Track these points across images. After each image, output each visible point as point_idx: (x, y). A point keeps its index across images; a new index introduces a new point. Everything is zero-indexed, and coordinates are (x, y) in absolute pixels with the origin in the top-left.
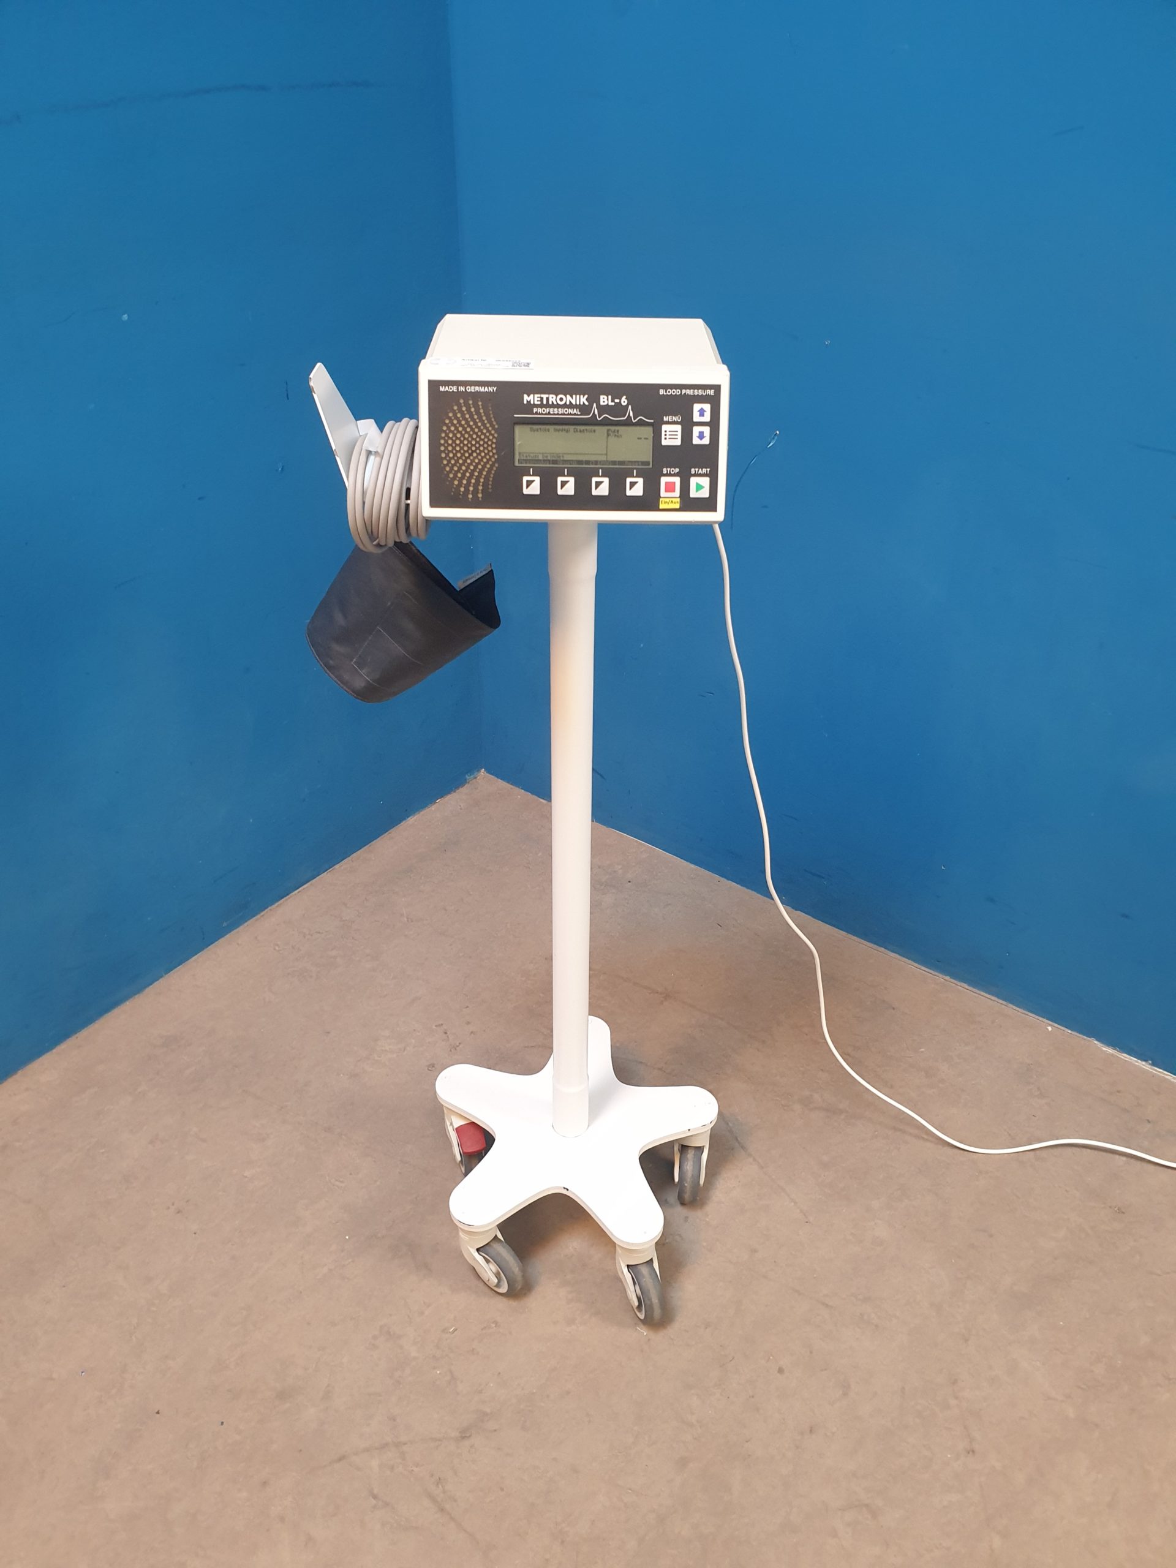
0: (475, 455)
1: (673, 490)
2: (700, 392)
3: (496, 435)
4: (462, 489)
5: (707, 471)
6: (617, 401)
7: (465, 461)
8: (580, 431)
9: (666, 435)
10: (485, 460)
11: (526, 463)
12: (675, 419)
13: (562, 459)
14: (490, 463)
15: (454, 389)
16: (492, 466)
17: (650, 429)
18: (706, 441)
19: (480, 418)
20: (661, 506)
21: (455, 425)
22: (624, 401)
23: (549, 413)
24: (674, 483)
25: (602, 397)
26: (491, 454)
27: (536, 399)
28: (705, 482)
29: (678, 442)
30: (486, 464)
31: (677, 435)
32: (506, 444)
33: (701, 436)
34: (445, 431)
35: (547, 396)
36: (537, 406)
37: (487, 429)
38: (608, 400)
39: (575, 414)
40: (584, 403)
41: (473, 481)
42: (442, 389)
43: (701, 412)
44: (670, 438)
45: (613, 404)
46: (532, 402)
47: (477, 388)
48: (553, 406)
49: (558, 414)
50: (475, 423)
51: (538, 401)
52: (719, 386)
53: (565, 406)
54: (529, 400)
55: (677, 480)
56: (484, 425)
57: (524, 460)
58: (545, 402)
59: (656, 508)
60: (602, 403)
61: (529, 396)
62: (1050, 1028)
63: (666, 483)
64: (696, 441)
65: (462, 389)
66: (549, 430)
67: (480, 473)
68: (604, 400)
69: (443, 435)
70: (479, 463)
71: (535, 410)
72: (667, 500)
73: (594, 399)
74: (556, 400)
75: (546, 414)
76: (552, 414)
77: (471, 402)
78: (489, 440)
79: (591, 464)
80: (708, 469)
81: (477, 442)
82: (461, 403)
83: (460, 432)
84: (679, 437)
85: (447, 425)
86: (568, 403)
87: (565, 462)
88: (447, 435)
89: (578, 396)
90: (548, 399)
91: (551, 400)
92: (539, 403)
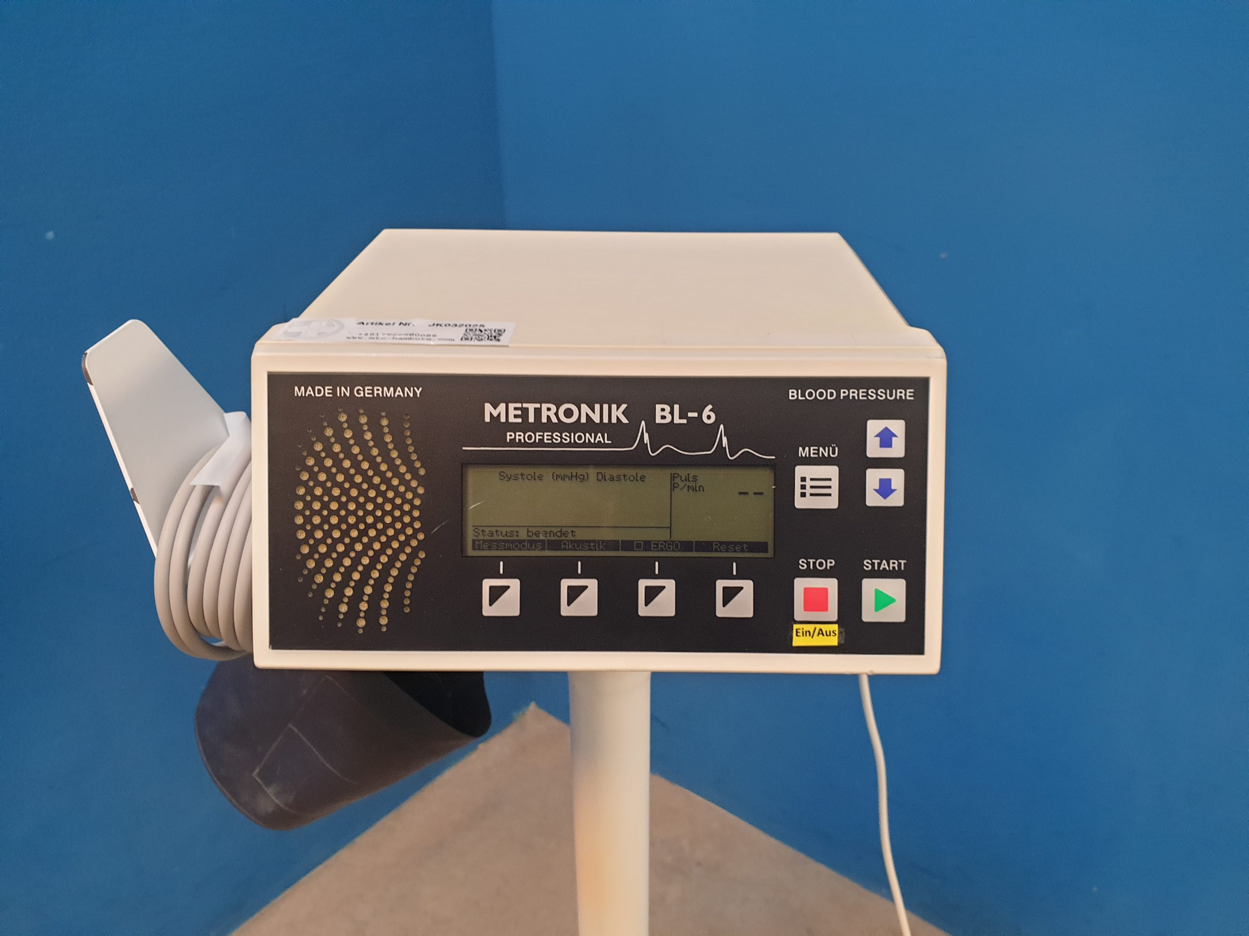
0: (372, 533)
1: (824, 608)
2: (882, 394)
3: (421, 491)
4: (344, 608)
5: (900, 564)
6: (693, 414)
7: (350, 547)
8: (612, 479)
9: (803, 487)
10: (395, 545)
11: (490, 548)
12: (824, 452)
13: (570, 537)
14: (408, 550)
15: (327, 391)
16: (413, 557)
17: (768, 473)
18: (897, 499)
19: (385, 453)
20: (797, 642)
21: (327, 470)
22: (708, 415)
23: (542, 440)
24: (825, 590)
26: (409, 531)
27: (512, 412)
28: (897, 588)
29: (832, 503)
30: (397, 552)
31: (830, 487)
32: (444, 509)
33: (883, 488)
34: (305, 484)
35: (538, 406)
36: (514, 428)
37: (401, 476)
38: (672, 413)
39: (600, 445)
40: (618, 420)
41: (368, 590)
42: (299, 392)
43: (883, 435)
44: (811, 495)
45: (684, 421)
46: (503, 419)
47: (378, 391)
48: (550, 426)
49: (560, 445)
50: (374, 466)
51: (516, 416)
52: (925, 380)
53: (577, 427)
54: (495, 415)
55: (831, 585)
56: (393, 468)
57: (484, 541)
58: (531, 419)
59: (786, 647)
60: (658, 420)
61: (495, 406)
63: (806, 590)
64: (873, 499)
65: (345, 391)
66: (540, 478)
68: (663, 414)
69: (301, 491)
70: (382, 551)
71: (509, 436)
72: (810, 628)
73: (640, 411)
74: (556, 414)
75: (534, 444)
76: (548, 445)
77: (363, 420)
78: (405, 501)
79: (632, 550)
80: (903, 562)
81: (377, 506)
82: (342, 423)
83: (340, 485)
84: (835, 491)
85: (309, 469)
86: (583, 420)
87: (578, 544)
88: (310, 491)
89: (606, 407)
90: (538, 412)
91: (544, 414)
92: (519, 420)
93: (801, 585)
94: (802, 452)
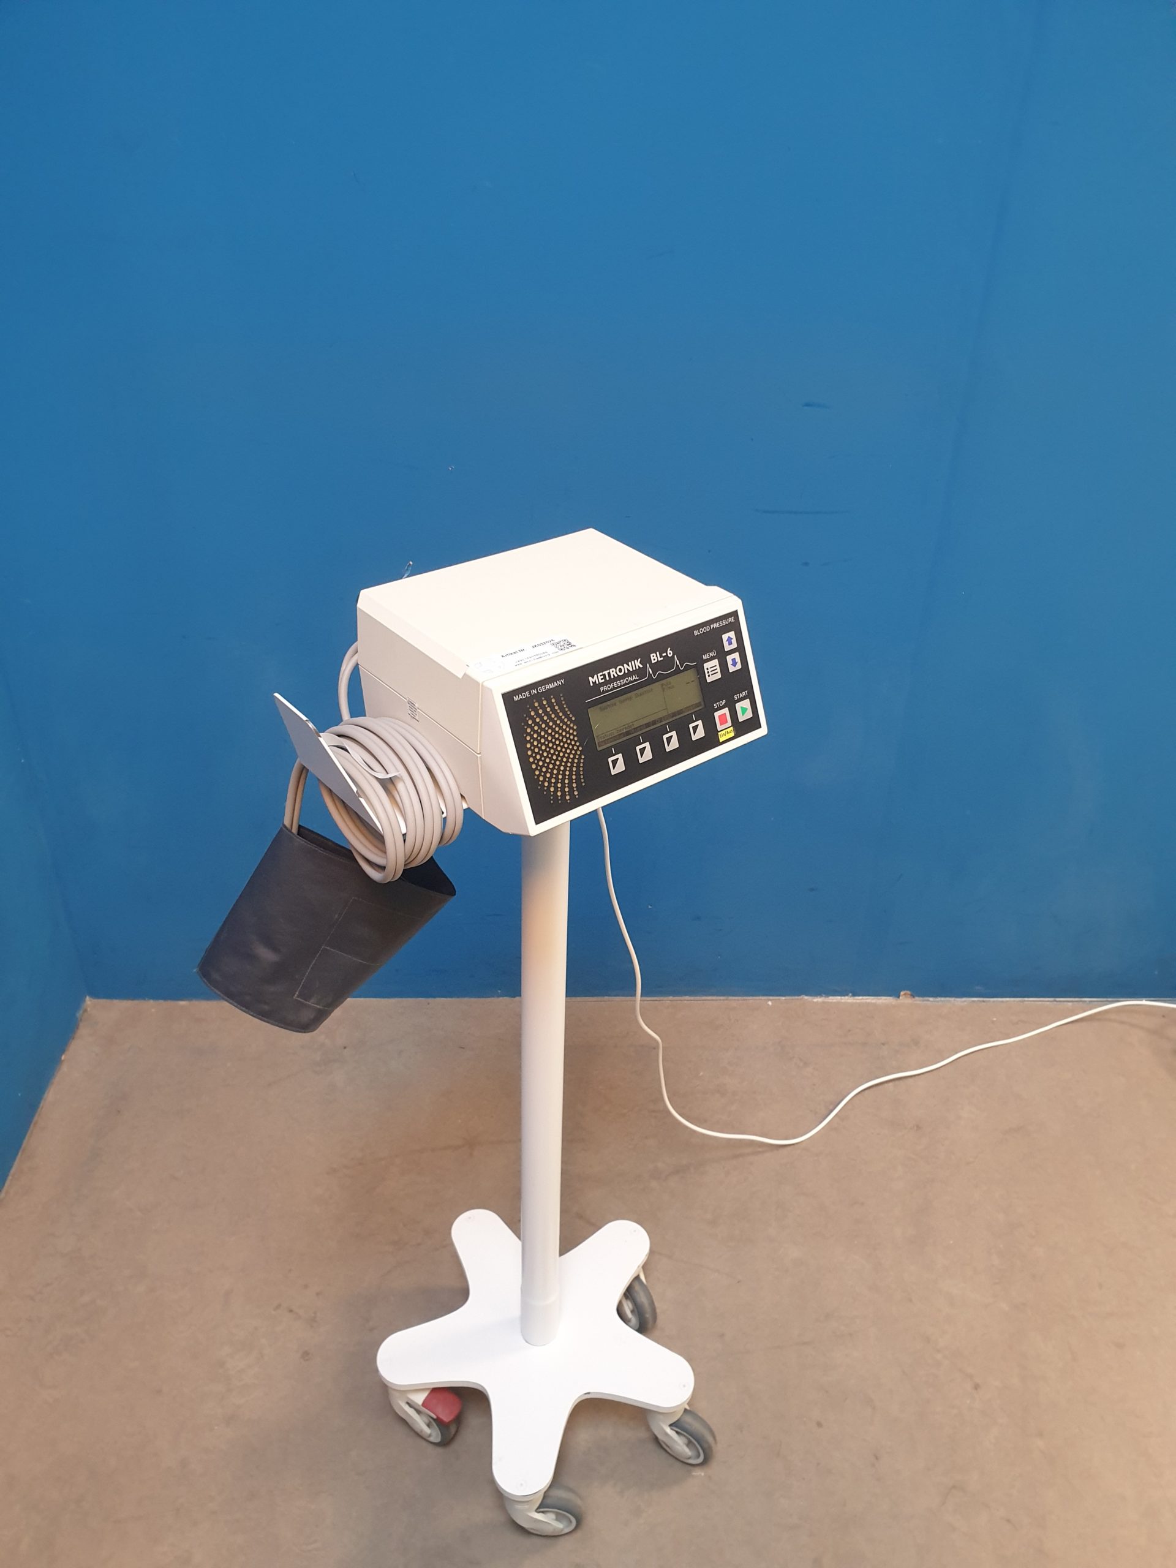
0: (562, 754)
1: (726, 722)
2: (725, 622)
3: (575, 727)
4: (559, 794)
5: (746, 693)
6: (664, 654)
7: (555, 765)
8: (641, 695)
9: (708, 672)
10: (572, 756)
11: (604, 744)
12: (712, 654)
13: (633, 727)
14: (577, 757)
15: (527, 694)
16: (579, 759)
17: (694, 671)
18: (739, 666)
19: (557, 715)
20: (721, 740)
21: (536, 732)
22: (670, 653)
23: (614, 687)
24: (725, 714)
26: (575, 748)
28: (746, 703)
29: (719, 676)
31: (716, 669)
32: (586, 732)
33: (734, 663)
34: (529, 741)
35: (608, 671)
37: (566, 724)
38: (657, 656)
39: (635, 681)
40: (639, 667)
41: (567, 781)
42: (516, 698)
43: (728, 640)
44: (711, 675)
45: (662, 659)
47: (547, 687)
49: (621, 686)
50: (555, 723)
51: (602, 679)
52: (736, 611)
53: (625, 676)
55: (726, 711)
57: (603, 741)
58: (608, 679)
59: (718, 743)
60: (653, 662)
62: (770, 1003)
63: (719, 717)
64: (732, 669)
65: (534, 692)
66: (615, 704)
67: (571, 771)
69: (528, 746)
70: (567, 762)
71: (601, 689)
72: (724, 732)
73: (646, 660)
74: (616, 673)
75: (611, 690)
76: (617, 688)
77: (545, 703)
78: (570, 735)
79: (658, 723)
80: (747, 691)
81: (560, 741)
82: (537, 707)
83: (543, 737)
84: (718, 670)
85: (529, 734)
87: (636, 729)
88: (532, 744)
89: (633, 662)
90: (609, 673)
91: (612, 674)
92: (603, 681)
94: (705, 657)
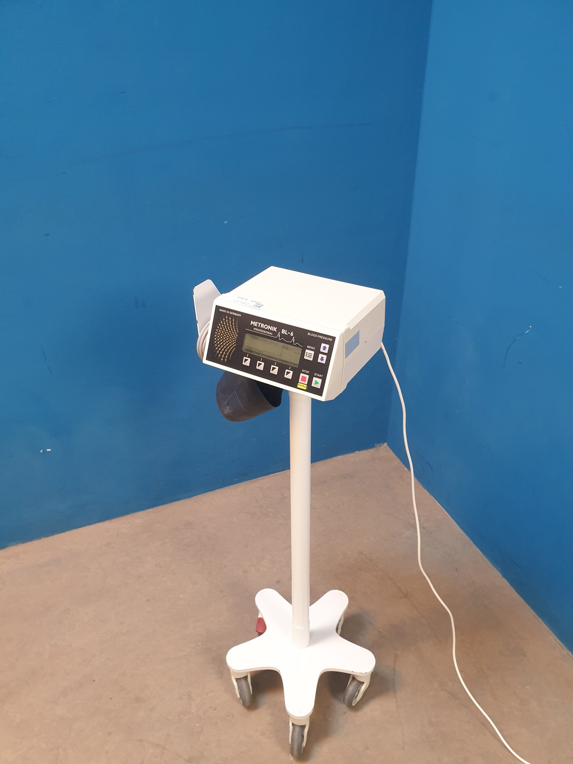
1: (305, 381)
2: (326, 338)
3: (237, 336)
4: (220, 355)
6: (289, 333)
7: (223, 344)
8: (272, 343)
9: (307, 354)
10: (231, 345)
11: (247, 351)
12: (312, 348)
13: (262, 353)
15: (225, 311)
16: (233, 348)
17: (301, 349)
18: (324, 362)
19: (232, 326)
20: (298, 387)
21: (222, 327)
22: (292, 334)
23: (260, 331)
24: (306, 377)
25: (283, 330)
26: (233, 343)
27: (256, 324)
28: (320, 381)
29: (311, 359)
30: (231, 347)
31: (311, 356)
32: (240, 341)
33: (322, 359)
34: (218, 329)
35: (261, 324)
36: (256, 327)
37: (234, 332)
38: (285, 332)
39: (270, 335)
40: (275, 331)
41: (224, 353)
42: (220, 310)
43: (324, 347)
44: (308, 356)
45: (287, 334)
46: (254, 325)
47: (234, 314)
48: (262, 329)
49: (263, 333)
50: (230, 329)
52: (335, 338)
55: (307, 376)
57: (246, 349)
58: (259, 326)
59: (296, 387)
60: (282, 333)
61: (253, 322)
63: (302, 376)
64: (319, 361)
65: (228, 312)
66: (259, 339)
67: (228, 350)
68: (284, 332)
70: (228, 346)
71: (254, 329)
72: (301, 384)
73: (279, 330)
74: (264, 326)
75: (258, 332)
76: (261, 333)
77: (230, 319)
78: (234, 337)
79: (272, 359)
80: (322, 376)
81: (229, 337)
82: (226, 318)
83: (224, 331)
84: (312, 357)
85: (219, 326)
86: (268, 329)
87: (263, 355)
89: (273, 327)
90: (260, 325)
91: (262, 326)
92: (257, 326)
93: (302, 375)
94: (308, 347)
